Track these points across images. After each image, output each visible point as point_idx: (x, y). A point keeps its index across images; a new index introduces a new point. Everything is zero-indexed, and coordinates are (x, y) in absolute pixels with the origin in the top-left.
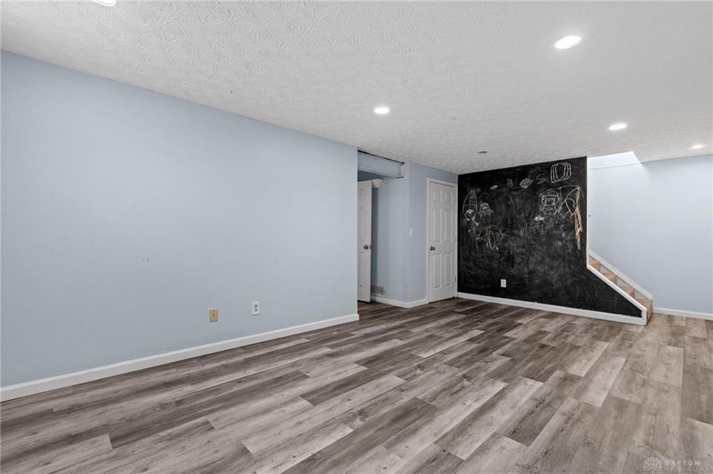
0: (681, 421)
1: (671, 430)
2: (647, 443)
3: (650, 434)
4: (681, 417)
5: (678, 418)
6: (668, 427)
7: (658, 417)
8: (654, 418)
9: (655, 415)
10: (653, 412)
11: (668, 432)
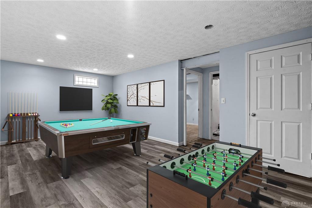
0: (28, 188)
1: (31, 182)
2: (35, 174)
3: (36, 176)
4: (29, 189)
5: (30, 188)
6: (32, 182)
7: (37, 184)
8: (39, 183)
9: (39, 184)
10: (40, 185)
11: (31, 180)
